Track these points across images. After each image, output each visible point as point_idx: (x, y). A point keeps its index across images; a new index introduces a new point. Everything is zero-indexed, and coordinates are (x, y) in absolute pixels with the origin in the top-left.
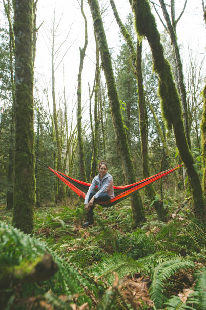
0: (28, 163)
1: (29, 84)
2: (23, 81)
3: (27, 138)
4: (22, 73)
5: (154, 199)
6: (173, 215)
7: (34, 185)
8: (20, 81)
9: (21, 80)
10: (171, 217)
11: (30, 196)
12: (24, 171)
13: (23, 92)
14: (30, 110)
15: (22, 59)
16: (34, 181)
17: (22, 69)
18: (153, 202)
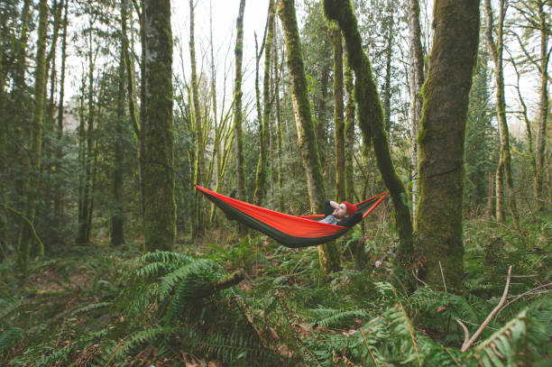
0: (165, 181)
1: (165, 61)
2: (158, 58)
3: (164, 144)
4: (156, 45)
5: (351, 238)
6: (378, 263)
7: (173, 213)
8: (153, 58)
9: (155, 55)
10: (374, 266)
11: (168, 229)
12: (160, 192)
13: (157, 75)
14: (168, 101)
15: (156, 22)
16: (173, 207)
17: (156, 37)
18: (349, 242)
